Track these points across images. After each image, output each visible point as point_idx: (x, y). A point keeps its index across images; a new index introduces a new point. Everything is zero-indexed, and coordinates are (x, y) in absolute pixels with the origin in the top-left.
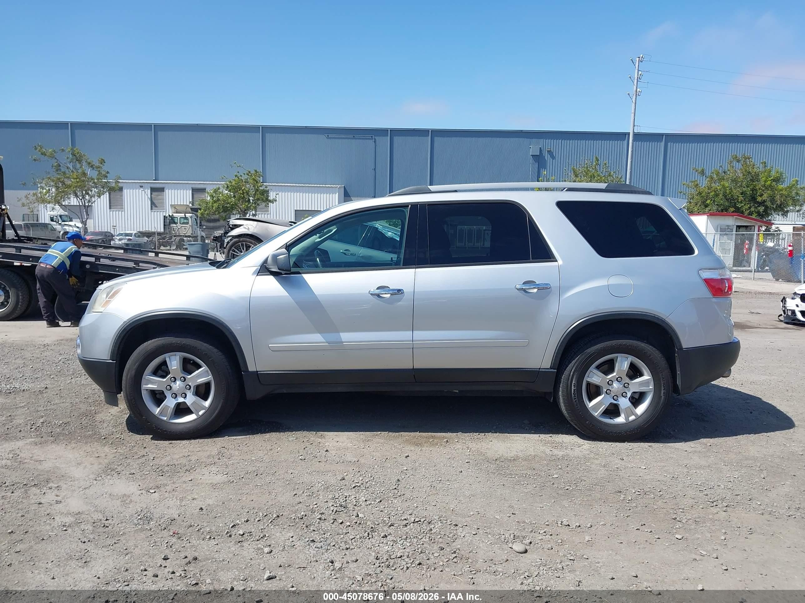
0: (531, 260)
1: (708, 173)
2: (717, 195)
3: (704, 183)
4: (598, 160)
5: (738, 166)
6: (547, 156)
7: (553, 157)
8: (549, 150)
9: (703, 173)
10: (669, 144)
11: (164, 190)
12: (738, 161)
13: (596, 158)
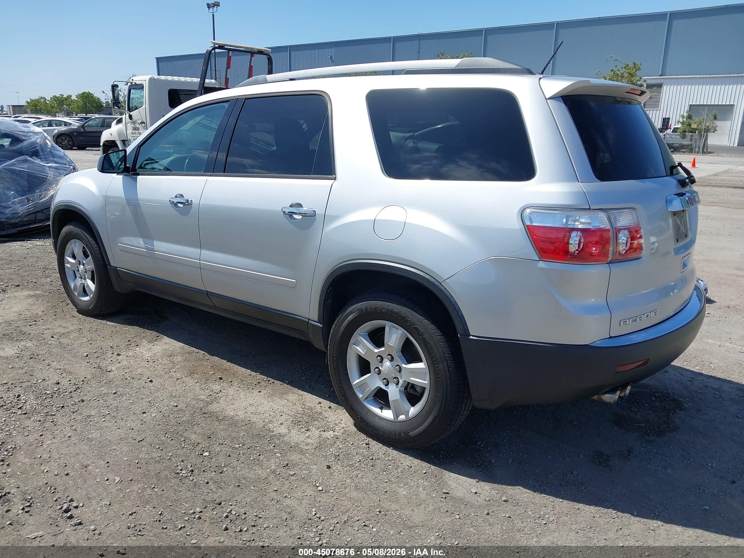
0: (312, 175)
11: (662, 87)
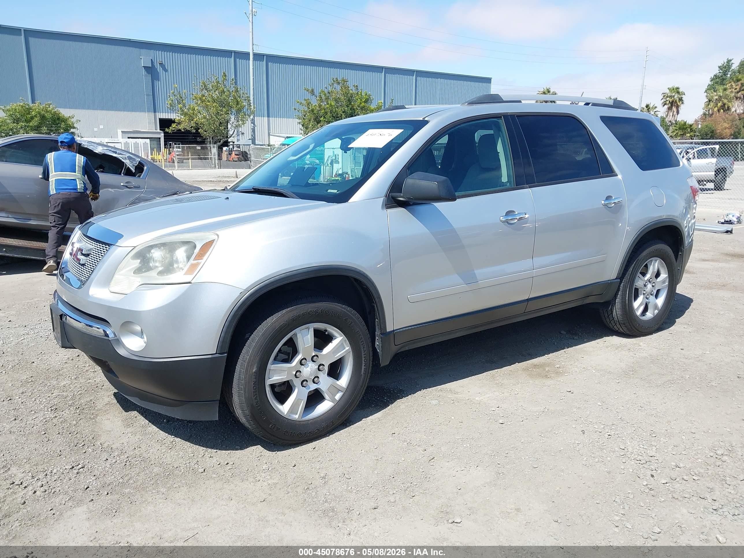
0: (602, 175)
1: (317, 93)
2: (326, 113)
3: (315, 102)
4: (225, 76)
5: (339, 88)
6: (159, 69)
7: (166, 70)
8: (161, 62)
9: (312, 92)
10: (270, 63)
12: (338, 83)
13: (224, 73)
